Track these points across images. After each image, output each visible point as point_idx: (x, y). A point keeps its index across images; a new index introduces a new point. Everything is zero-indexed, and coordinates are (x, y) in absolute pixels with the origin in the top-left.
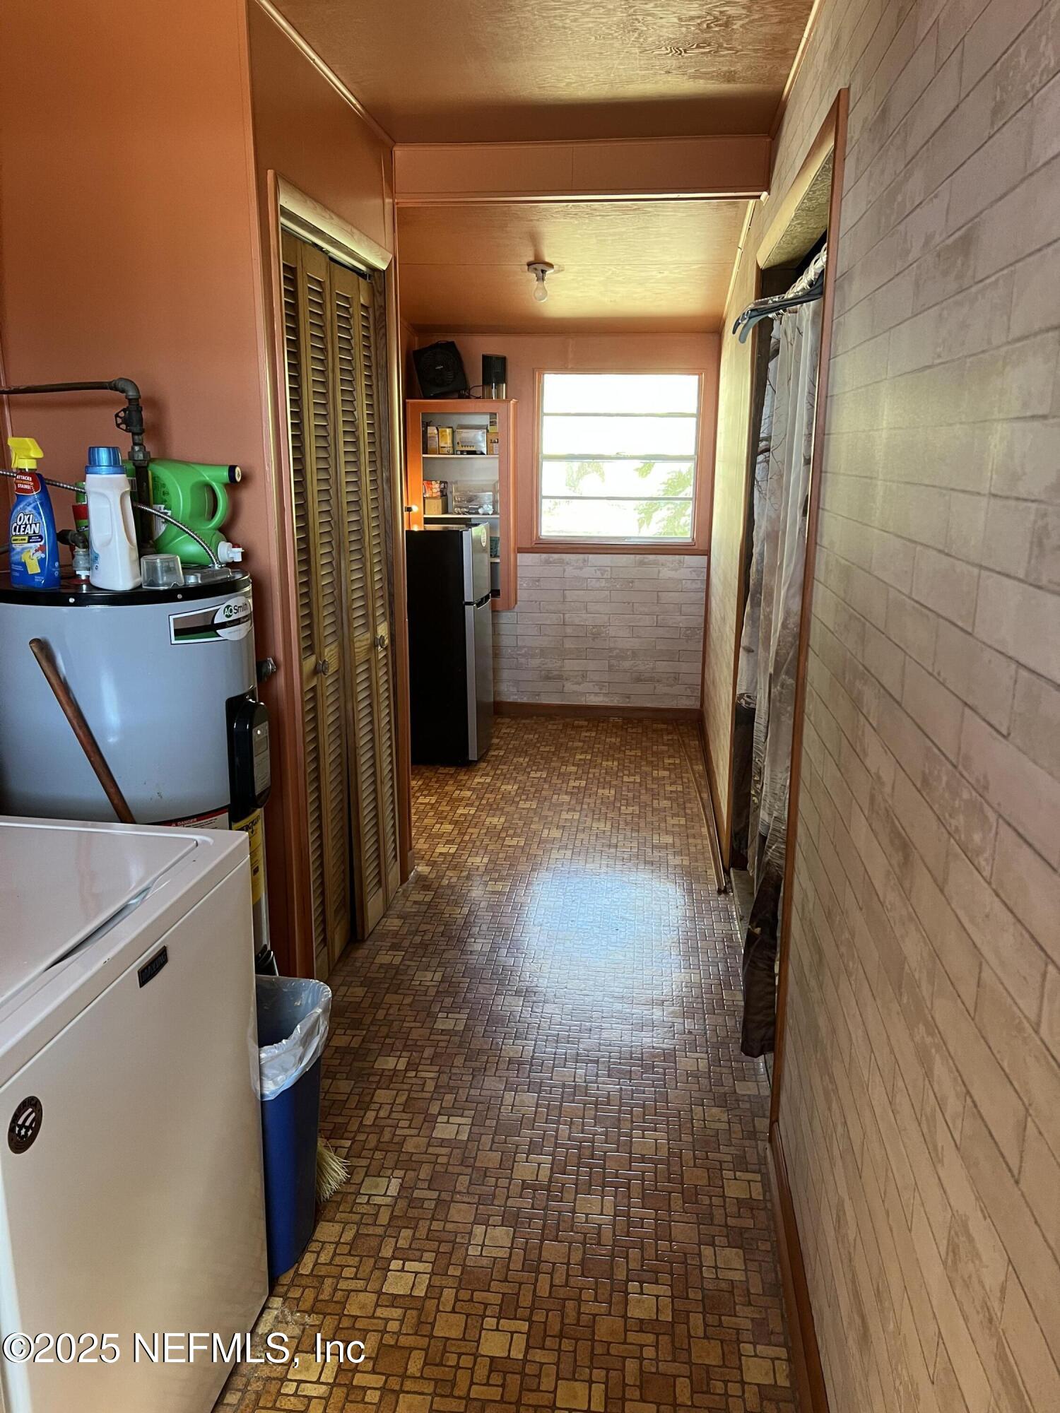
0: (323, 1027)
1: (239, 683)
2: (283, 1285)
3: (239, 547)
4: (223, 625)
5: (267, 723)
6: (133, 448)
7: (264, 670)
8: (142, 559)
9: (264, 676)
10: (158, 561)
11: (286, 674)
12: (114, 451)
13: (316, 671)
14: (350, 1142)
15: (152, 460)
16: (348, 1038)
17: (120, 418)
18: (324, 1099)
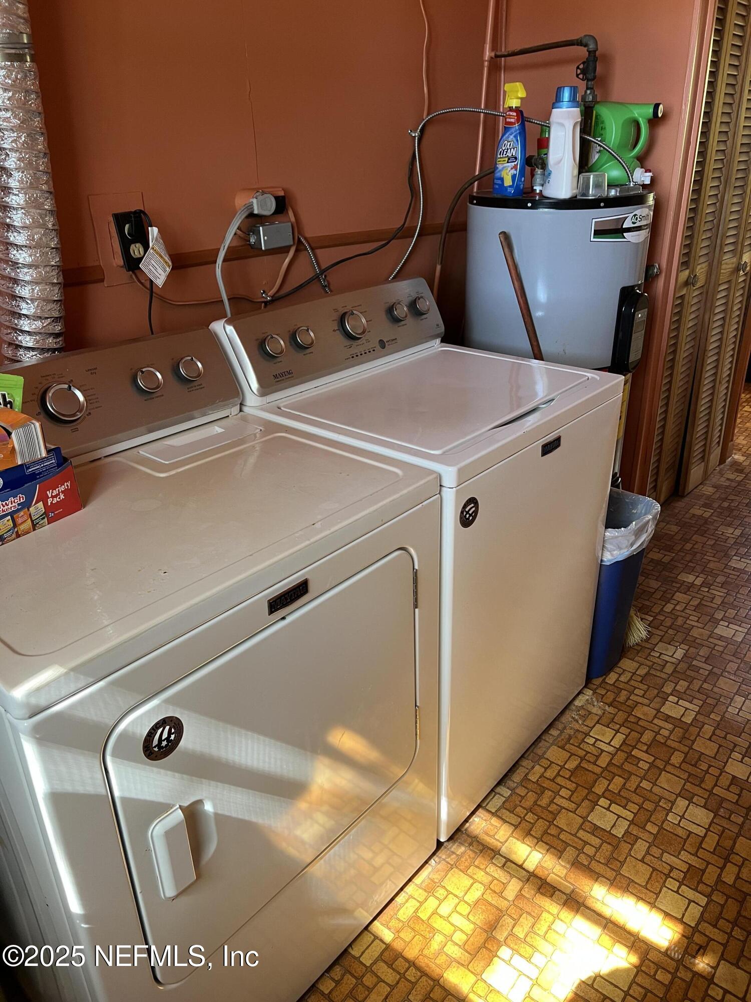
0: (651, 528)
1: (632, 277)
2: (594, 684)
3: (650, 172)
4: (629, 230)
5: (647, 309)
6: (586, 92)
7: (651, 272)
8: (580, 176)
9: (650, 277)
10: (592, 177)
11: (666, 276)
12: (574, 90)
13: (687, 283)
14: (652, 618)
15: (598, 102)
16: (661, 556)
17: (580, 69)
18: (638, 588)
